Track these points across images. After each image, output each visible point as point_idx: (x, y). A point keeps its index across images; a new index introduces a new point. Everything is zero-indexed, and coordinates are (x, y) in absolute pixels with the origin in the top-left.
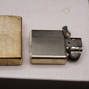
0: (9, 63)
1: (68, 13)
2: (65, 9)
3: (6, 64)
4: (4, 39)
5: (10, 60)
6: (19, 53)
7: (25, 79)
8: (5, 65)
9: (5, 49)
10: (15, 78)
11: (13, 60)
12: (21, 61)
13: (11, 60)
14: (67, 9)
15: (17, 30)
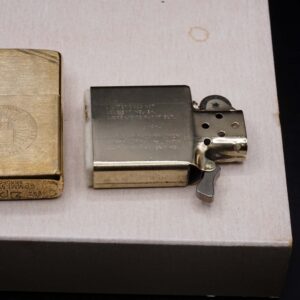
0: (24, 193)
1: (205, 40)
2: (196, 28)
3: (14, 195)
4: (6, 120)
5: (25, 182)
6: (54, 161)
7: (71, 241)
8: (12, 200)
9: (9, 149)
10: (42, 240)
11: (34, 181)
12: (60, 187)
13: (29, 181)
14: (200, 28)
15: (48, 93)
